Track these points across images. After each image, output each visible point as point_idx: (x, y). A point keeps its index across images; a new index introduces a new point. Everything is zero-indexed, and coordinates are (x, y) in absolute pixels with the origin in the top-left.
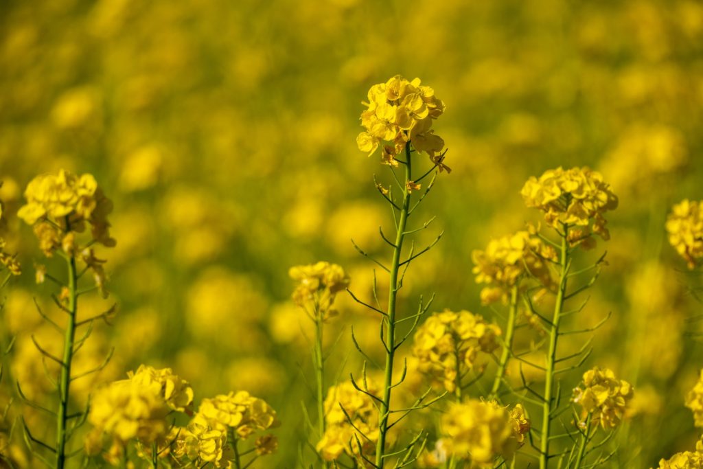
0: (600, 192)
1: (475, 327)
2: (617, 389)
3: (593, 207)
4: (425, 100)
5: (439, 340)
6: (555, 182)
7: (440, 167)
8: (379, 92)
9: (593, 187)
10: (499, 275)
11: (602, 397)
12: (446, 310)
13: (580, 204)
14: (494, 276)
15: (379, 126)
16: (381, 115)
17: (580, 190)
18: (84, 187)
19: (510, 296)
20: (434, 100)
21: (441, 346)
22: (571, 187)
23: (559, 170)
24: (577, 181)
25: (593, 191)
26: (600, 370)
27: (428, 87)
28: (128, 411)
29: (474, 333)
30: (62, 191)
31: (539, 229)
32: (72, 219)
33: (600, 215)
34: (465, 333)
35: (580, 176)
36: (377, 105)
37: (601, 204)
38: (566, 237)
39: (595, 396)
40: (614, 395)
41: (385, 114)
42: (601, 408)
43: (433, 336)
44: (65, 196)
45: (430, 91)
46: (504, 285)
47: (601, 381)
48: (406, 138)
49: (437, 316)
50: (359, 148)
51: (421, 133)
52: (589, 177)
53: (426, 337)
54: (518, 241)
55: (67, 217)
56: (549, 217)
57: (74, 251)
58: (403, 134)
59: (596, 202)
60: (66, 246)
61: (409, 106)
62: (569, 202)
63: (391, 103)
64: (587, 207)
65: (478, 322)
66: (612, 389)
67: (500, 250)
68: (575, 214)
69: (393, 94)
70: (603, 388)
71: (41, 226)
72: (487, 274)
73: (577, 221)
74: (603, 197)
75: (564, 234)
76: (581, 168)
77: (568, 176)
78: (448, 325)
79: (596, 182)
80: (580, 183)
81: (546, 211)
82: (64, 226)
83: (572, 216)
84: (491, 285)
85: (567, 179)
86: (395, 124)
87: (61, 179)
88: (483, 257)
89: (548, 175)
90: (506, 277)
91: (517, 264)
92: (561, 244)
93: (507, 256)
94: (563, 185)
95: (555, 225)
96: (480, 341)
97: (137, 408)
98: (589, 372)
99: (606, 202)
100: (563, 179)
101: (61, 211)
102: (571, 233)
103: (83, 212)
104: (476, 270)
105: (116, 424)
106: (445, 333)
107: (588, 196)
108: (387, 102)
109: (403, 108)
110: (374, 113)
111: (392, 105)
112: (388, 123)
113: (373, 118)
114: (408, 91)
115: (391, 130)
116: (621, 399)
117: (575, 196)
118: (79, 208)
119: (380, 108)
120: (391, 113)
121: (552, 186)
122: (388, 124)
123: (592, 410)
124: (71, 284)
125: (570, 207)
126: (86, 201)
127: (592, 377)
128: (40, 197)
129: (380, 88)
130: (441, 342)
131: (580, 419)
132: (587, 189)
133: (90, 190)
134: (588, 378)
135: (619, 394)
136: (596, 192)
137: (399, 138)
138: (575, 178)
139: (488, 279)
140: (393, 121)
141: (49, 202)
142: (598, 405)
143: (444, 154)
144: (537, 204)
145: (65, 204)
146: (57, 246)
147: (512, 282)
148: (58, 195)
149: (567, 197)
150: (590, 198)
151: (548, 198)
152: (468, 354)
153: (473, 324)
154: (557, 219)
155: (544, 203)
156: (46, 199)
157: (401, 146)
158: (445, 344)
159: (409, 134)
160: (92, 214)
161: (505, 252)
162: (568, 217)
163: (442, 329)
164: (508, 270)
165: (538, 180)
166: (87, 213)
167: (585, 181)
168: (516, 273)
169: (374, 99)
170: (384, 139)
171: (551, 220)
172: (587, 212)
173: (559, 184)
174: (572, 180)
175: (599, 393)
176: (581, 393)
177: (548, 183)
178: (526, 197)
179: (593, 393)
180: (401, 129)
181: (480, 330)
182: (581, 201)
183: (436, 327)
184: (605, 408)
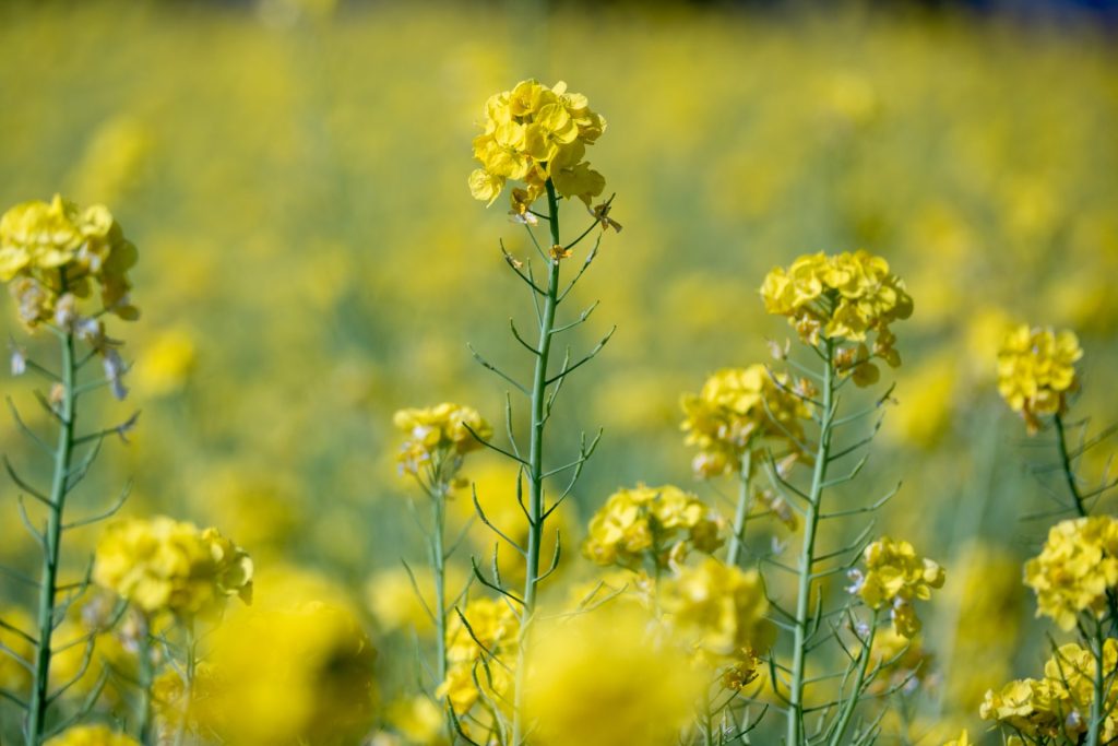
0: (884, 288)
1: (685, 509)
2: (917, 574)
3: (874, 312)
4: (573, 114)
5: (629, 529)
6: (813, 273)
7: (603, 223)
8: (501, 104)
9: (874, 280)
10: (722, 432)
11: (894, 584)
12: (639, 484)
13: (853, 306)
14: (714, 435)
15: (500, 157)
16: (503, 140)
17: (853, 285)
18: (92, 222)
19: (739, 466)
20: (587, 113)
21: (632, 538)
22: (838, 279)
23: (820, 255)
24: (849, 272)
25: (873, 287)
26: (891, 542)
27: (579, 94)
28: (156, 564)
29: (685, 519)
30: (58, 228)
31: (787, 350)
32: (70, 274)
33: (885, 324)
34: (669, 518)
35: (854, 264)
36: (497, 124)
37: (886, 307)
38: (830, 361)
39: (882, 583)
40: (913, 581)
41: (509, 139)
42: (892, 602)
43: (618, 524)
44: (61, 236)
45: (581, 101)
46: (731, 449)
47: (892, 560)
48: (544, 175)
49: (625, 492)
50: (473, 194)
51: (569, 166)
52: (868, 264)
53: (608, 525)
54: (753, 378)
55: (63, 269)
56: (804, 328)
57: (73, 323)
58: (538, 168)
59: (878, 304)
60: (61, 316)
61: (547, 123)
62: (835, 304)
63: (519, 120)
64: (864, 311)
65: (691, 502)
66: (910, 573)
67: (725, 391)
68: (846, 323)
69: (521, 106)
70: (895, 570)
71: (22, 281)
72: (703, 432)
73: (849, 334)
74: (890, 296)
75: (827, 356)
76: (852, 251)
77: (834, 264)
78: (643, 506)
79: (879, 273)
80: (853, 274)
81: (799, 318)
82: (58, 286)
83: (840, 326)
84: (710, 449)
85: (832, 268)
86: (524, 153)
87: (55, 208)
88: (697, 402)
89: (802, 262)
90: (733, 435)
91: (751, 412)
92: (823, 374)
93: (734, 401)
94: (826, 278)
95: (813, 339)
96: (693, 531)
97: (170, 561)
98: (873, 545)
99: (893, 305)
100: (826, 267)
101: (54, 259)
102: (839, 352)
103: (90, 263)
104: (686, 426)
105: (135, 586)
106: (637, 518)
107: (865, 294)
108: (513, 120)
109: (537, 128)
110: (493, 138)
111: (521, 124)
112: (515, 152)
113: (491, 146)
114: (545, 100)
115: (520, 165)
116: (925, 588)
117: (845, 293)
118: (83, 255)
119: (502, 127)
120: (518, 136)
121: (809, 279)
122: (514, 155)
123: (877, 606)
124: (67, 377)
125: (838, 310)
126: (95, 244)
127: (878, 554)
128: (22, 236)
129: (501, 98)
130: (631, 533)
131: (858, 621)
132: (864, 283)
133: (102, 228)
134: (872, 555)
135: (921, 581)
136: (878, 287)
137: (532, 176)
138: (845, 267)
139: (705, 441)
140: (523, 148)
141: (36, 245)
142: (888, 598)
143: (609, 202)
144: (786, 308)
145: (61, 248)
146: (45, 316)
147: (742, 443)
148: (50, 234)
149: (832, 295)
150: (868, 297)
151: (801, 297)
152: (674, 552)
153: (682, 505)
154: (816, 330)
155: (796, 303)
156: (32, 240)
157: (536, 187)
158: (638, 535)
159: (549, 167)
160: (105, 266)
161: (731, 396)
162: (834, 328)
163: (632, 512)
164: (736, 423)
165: (786, 271)
166: (96, 263)
167: (861, 271)
168: (749, 428)
169: (492, 114)
170: (510, 178)
171: (807, 333)
172: (865, 320)
173: (820, 276)
174: (840, 269)
175: (889, 578)
176: (861, 578)
177: (803, 274)
178: (766, 297)
179: (879, 579)
180: (536, 161)
181: (693, 515)
182: (854, 302)
183: (623, 510)
184: (899, 602)
